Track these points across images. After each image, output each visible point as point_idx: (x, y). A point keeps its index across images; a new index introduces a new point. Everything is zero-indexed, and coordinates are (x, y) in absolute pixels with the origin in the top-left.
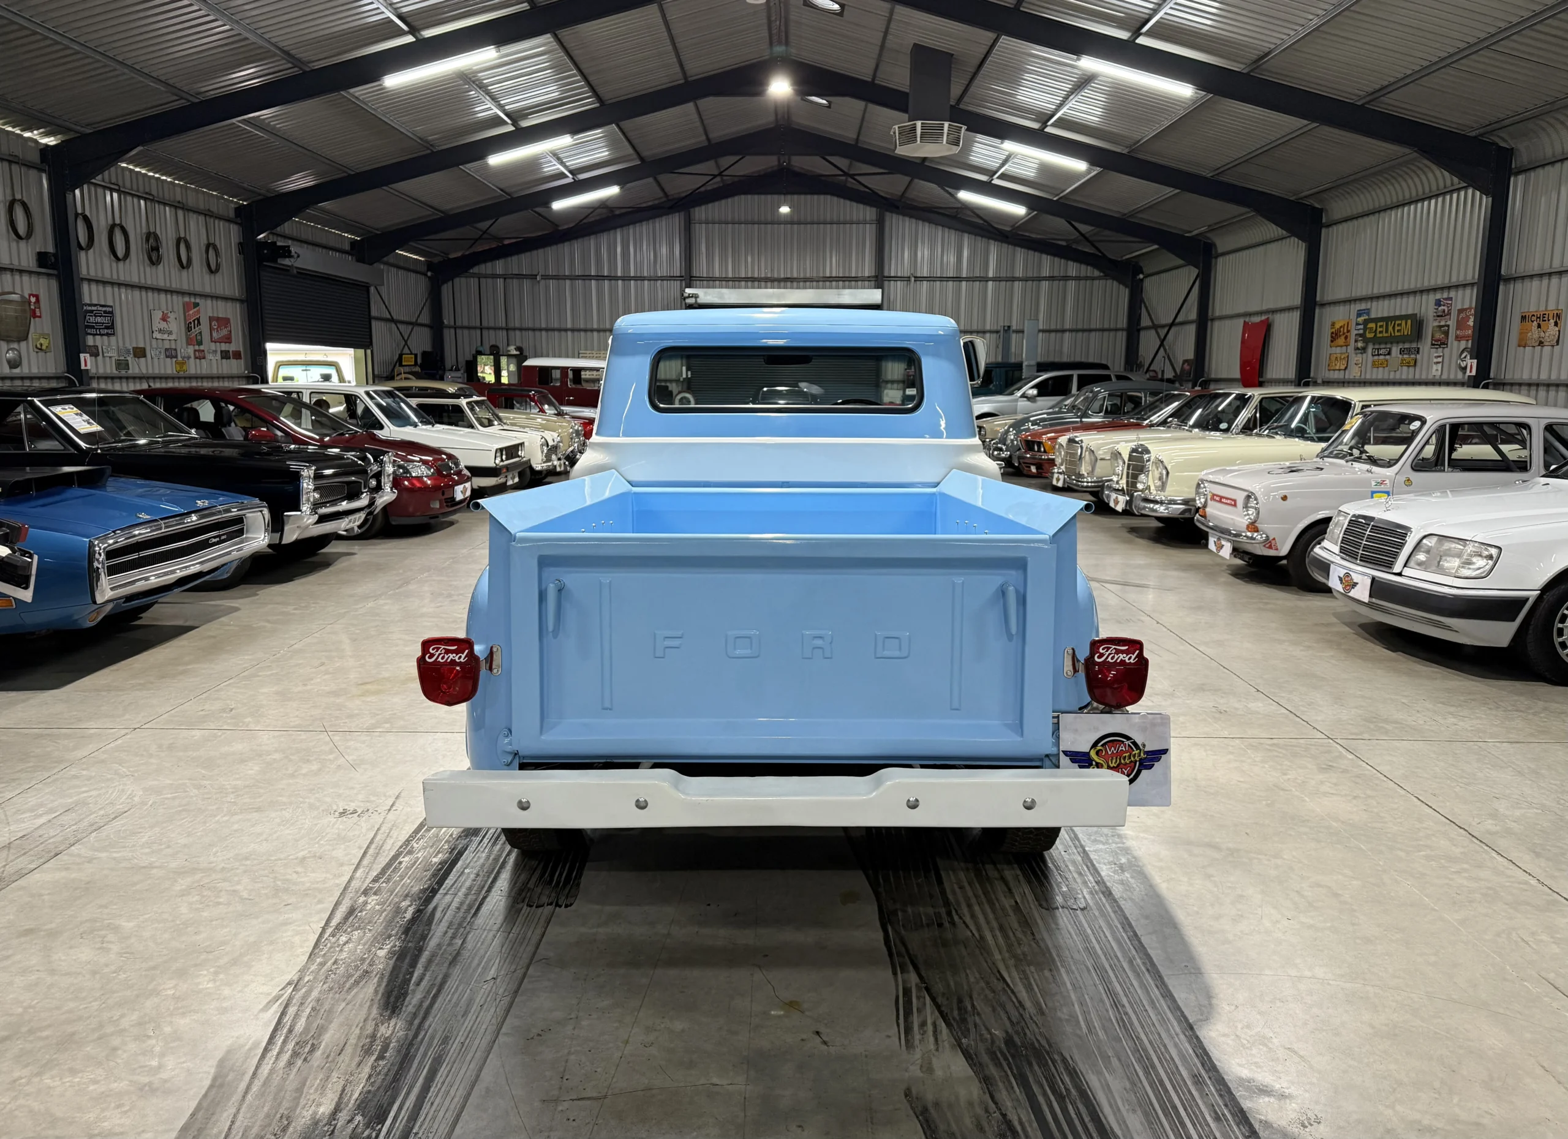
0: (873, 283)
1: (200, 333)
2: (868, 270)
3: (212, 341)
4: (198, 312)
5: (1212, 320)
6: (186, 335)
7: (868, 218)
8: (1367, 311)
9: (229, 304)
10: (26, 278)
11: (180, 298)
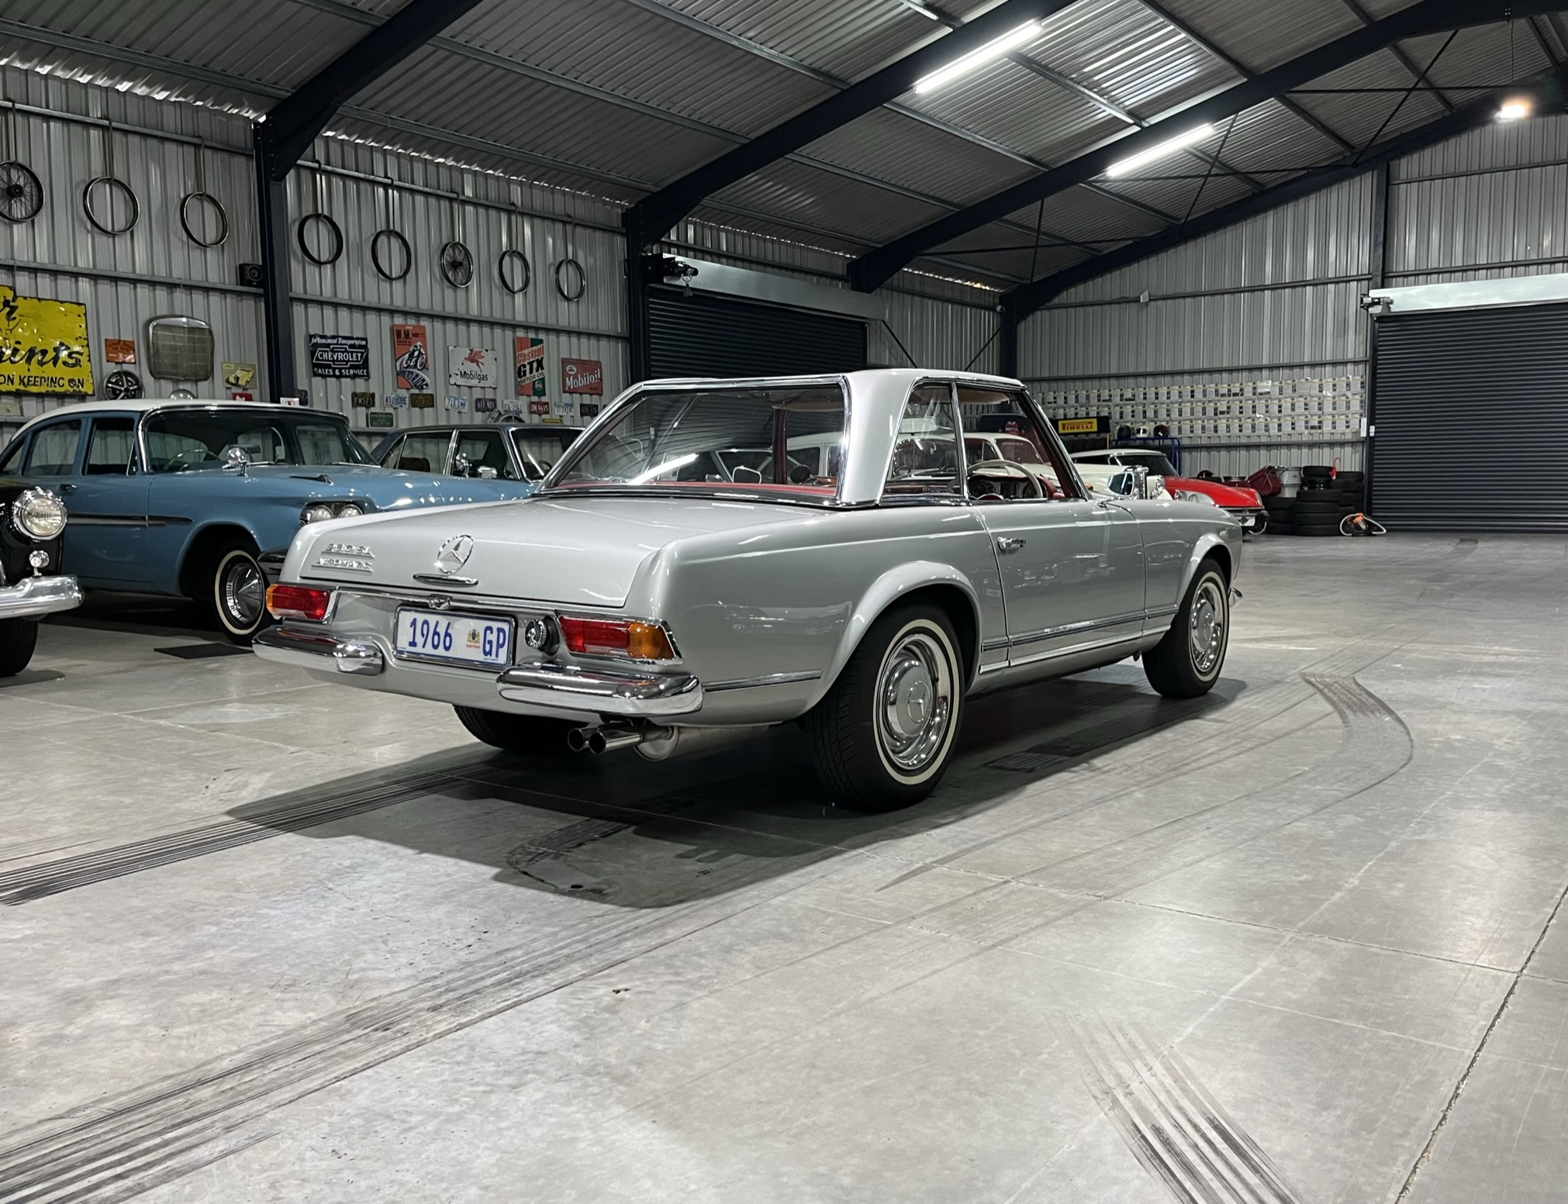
1: (542, 380)
3: (565, 392)
4: (541, 351)
6: (516, 380)
9: (604, 343)
10: (215, 299)
11: (509, 333)
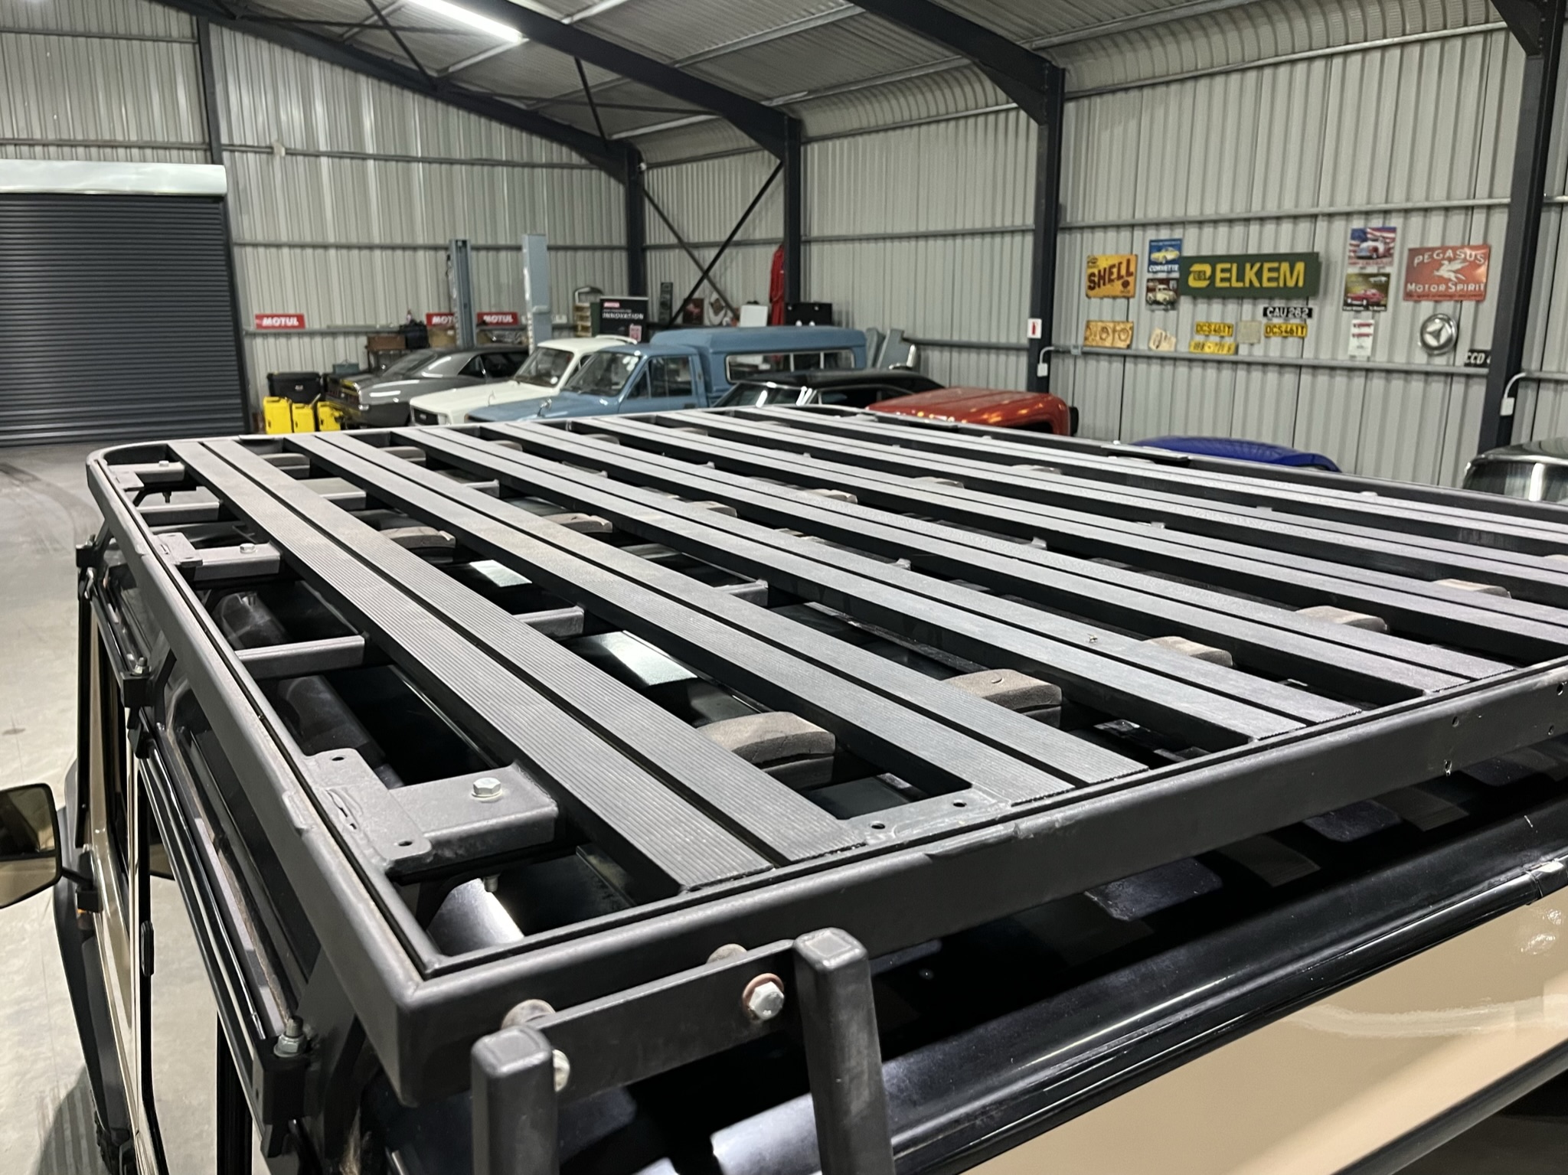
0: (201, 154)
2: (190, 131)
5: (809, 242)
7: (175, 34)
8: (1177, 245)
